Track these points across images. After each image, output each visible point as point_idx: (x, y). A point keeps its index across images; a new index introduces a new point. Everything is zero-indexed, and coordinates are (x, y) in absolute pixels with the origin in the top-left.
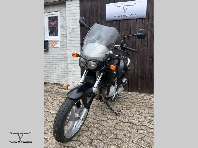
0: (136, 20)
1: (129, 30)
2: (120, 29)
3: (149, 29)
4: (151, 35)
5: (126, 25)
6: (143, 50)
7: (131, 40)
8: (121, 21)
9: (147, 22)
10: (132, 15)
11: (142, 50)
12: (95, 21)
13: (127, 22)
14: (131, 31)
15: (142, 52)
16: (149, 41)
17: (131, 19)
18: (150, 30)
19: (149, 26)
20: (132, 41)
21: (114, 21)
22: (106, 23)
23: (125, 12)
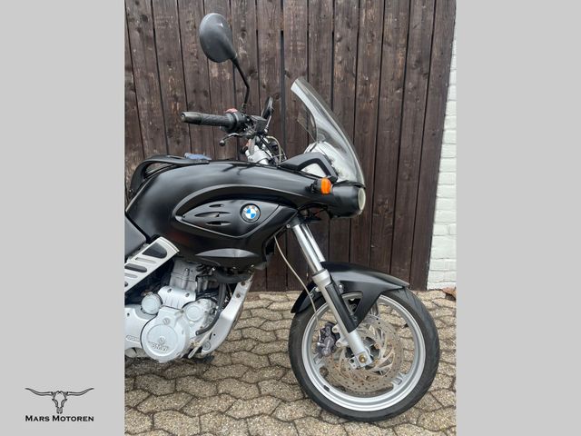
3: (338, 36)
4: (345, 62)
7: (265, 82)
14: (262, 37)
16: (337, 90)
18: (340, 40)
20: (268, 88)
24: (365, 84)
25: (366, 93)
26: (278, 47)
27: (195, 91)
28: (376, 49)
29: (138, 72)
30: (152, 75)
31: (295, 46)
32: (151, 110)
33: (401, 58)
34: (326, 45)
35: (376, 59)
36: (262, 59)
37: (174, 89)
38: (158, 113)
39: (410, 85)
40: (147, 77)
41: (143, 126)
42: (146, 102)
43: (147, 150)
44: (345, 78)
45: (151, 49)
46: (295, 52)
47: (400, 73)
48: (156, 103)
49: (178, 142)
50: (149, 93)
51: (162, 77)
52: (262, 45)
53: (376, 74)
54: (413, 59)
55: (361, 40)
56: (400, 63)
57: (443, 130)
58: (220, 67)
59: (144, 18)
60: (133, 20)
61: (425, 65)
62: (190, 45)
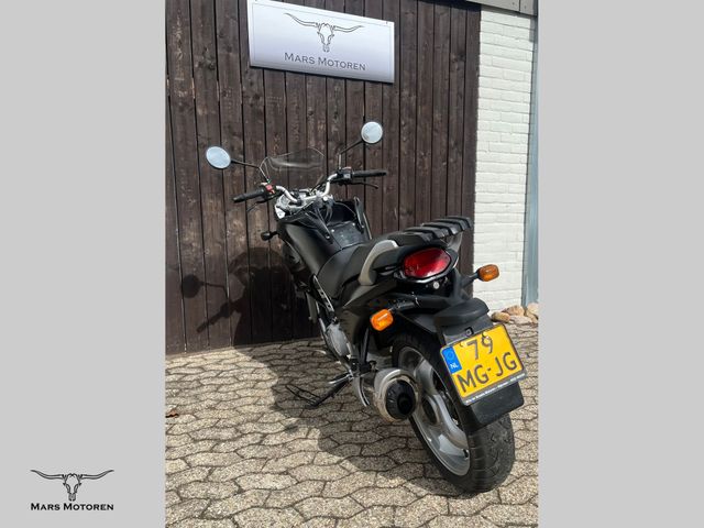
0: (361, 84)
1: (342, 114)
2: (310, 109)
3: (403, 123)
4: (408, 141)
5: (330, 95)
6: (388, 189)
7: (350, 152)
8: (311, 78)
9: (397, 98)
10: (349, 65)
11: (385, 189)
12: (196, 57)
13: (334, 85)
14: (348, 118)
15: (385, 196)
16: (403, 160)
17: (346, 79)
18: (404, 126)
19: (404, 110)
20: (353, 157)
21: (285, 71)
22: (251, 75)
23: (326, 49)
24: (421, 157)
25: (423, 164)
28: (429, 134)
29: (248, 141)
30: (260, 142)
33: (444, 141)
34: (395, 128)
35: (429, 141)
36: (350, 135)
37: (278, 155)
39: (451, 160)
40: (255, 145)
43: (250, 207)
44: (409, 153)
45: (262, 122)
47: (445, 151)
51: (269, 145)
52: (348, 126)
53: (429, 151)
54: (452, 143)
55: (419, 128)
56: (444, 144)
57: (474, 192)
58: (317, 140)
59: (257, 97)
60: (248, 97)
61: (460, 146)
62: (293, 121)
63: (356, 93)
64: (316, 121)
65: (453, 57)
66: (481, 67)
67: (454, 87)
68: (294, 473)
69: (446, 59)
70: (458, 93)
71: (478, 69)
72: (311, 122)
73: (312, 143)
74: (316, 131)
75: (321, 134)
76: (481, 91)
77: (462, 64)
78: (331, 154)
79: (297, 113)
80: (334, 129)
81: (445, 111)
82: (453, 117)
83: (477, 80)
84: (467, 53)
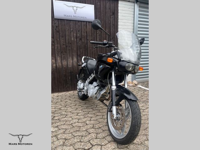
0: (85, 23)
1: (80, 31)
2: (72, 30)
3: (97, 33)
5: (77, 26)
6: (94, 51)
7: (83, 41)
8: (71, 21)
10: (82, 17)
13: (78, 23)
14: (82, 32)
15: (93, 53)
17: (81, 21)
21: (64, 20)
22: (55, 21)
23: (75, 13)
26: (86, 34)
27: (68, 43)
28: (105, 36)
29: (55, 39)
30: (58, 39)
31: (89, 34)
32: (58, 47)
34: (95, 34)
35: (105, 38)
36: (83, 37)
37: (63, 42)
38: (59, 48)
40: (57, 40)
41: (56, 51)
42: (57, 45)
43: (56, 56)
45: (58, 34)
46: (89, 35)
48: (59, 46)
49: (64, 54)
50: (57, 44)
51: (61, 40)
52: (82, 34)
55: (102, 34)
58: (74, 38)
59: (57, 27)
60: (54, 27)
61: (114, 39)
62: (67, 33)
63: (84, 25)
64: (73, 33)
65: (111, 14)
66: (119, 17)
67: (111, 23)
68: (59, 127)
69: (109, 15)
70: (113, 24)
71: (118, 17)
72: (72, 33)
73: (72, 39)
74: (73, 36)
75: (75, 37)
76: (119, 23)
77: (114, 16)
78: (78, 42)
79: (68, 31)
80: (78, 35)
81: (109, 29)
82: (112, 30)
83: (118, 20)
84: (115, 13)
